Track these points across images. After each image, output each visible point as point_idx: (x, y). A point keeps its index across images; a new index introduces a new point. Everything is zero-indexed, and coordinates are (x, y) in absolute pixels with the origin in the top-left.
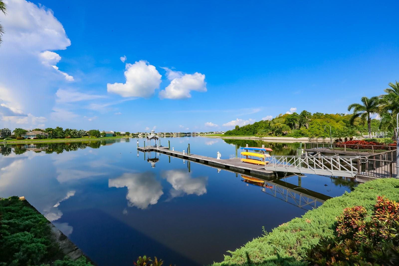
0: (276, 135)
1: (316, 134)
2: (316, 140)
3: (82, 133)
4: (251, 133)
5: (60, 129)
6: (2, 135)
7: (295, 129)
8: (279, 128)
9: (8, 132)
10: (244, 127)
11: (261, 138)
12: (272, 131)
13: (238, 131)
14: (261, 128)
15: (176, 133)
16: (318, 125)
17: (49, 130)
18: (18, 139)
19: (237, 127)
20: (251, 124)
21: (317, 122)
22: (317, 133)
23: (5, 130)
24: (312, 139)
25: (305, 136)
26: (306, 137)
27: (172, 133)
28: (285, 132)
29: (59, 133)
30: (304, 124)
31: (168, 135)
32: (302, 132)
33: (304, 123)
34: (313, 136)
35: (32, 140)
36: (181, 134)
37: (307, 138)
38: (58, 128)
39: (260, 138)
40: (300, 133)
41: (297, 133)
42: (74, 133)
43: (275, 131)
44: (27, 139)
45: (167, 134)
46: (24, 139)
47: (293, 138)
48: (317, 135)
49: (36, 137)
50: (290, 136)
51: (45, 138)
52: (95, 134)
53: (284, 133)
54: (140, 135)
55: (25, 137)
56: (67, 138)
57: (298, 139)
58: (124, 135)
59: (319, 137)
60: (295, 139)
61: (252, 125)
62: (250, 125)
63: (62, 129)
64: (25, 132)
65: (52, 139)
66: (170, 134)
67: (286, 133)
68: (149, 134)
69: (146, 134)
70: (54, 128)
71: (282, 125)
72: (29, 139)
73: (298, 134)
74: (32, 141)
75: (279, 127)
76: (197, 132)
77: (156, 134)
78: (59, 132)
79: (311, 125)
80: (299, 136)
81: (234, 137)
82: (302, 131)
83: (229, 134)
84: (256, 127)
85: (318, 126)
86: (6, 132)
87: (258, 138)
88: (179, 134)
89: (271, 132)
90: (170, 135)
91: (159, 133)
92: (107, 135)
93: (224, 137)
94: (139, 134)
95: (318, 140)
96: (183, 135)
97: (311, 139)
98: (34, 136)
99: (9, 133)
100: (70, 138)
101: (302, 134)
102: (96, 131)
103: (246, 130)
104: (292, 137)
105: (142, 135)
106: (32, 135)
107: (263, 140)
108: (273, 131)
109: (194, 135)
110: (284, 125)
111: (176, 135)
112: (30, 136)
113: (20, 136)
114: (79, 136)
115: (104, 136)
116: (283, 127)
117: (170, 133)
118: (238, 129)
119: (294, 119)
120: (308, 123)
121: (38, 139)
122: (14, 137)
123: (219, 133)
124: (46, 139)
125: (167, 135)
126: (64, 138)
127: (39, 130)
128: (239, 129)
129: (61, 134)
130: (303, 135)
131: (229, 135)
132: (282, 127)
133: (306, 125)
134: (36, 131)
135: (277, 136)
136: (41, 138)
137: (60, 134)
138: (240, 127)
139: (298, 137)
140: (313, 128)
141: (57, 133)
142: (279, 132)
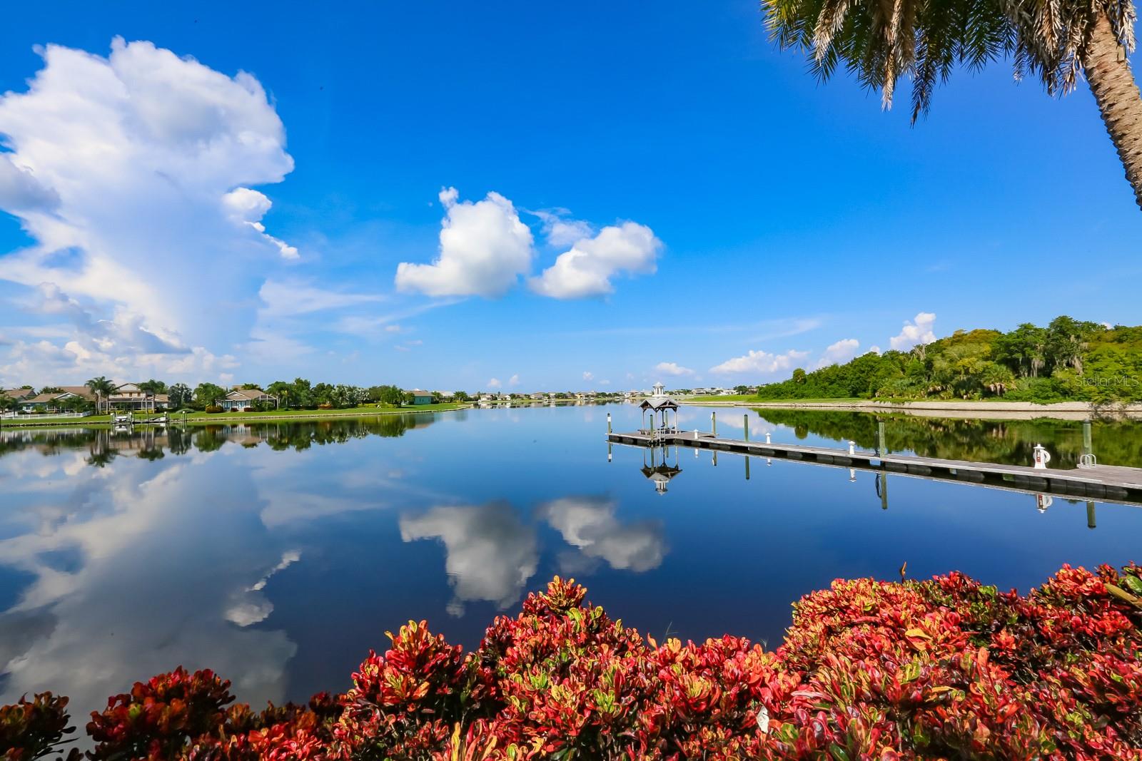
0: (957, 396)
1: (1119, 390)
2: (1120, 412)
3: (358, 395)
4: (843, 391)
5: (304, 385)
6: (173, 400)
7: (1029, 375)
8: (972, 374)
9: (186, 394)
10: (819, 373)
11: (901, 406)
12: (940, 383)
13: (802, 384)
14: (890, 374)
15: (584, 393)
16: (1116, 361)
17: (279, 388)
18: (210, 412)
19: (798, 374)
20: (840, 365)
21: (1114, 353)
22: (1125, 389)
23: (179, 389)
24: (1104, 407)
25: (1076, 397)
26: (1079, 400)
27: (573, 395)
28: (995, 387)
29: (305, 396)
30: (1065, 361)
31: (563, 400)
32: (1066, 385)
33: (1064, 356)
34: (1108, 398)
35: (241, 414)
36: (598, 395)
37: (1085, 405)
38: (298, 381)
39: (897, 406)
40: (1055, 389)
41: (1043, 388)
42: (341, 394)
43: (954, 382)
44: (229, 412)
45: (557, 396)
46: (222, 410)
47: (1029, 403)
48: (1124, 394)
49: (249, 407)
50: (1017, 399)
51: (272, 408)
52: (392, 398)
53: (989, 388)
54: (483, 399)
55: (224, 405)
56: (324, 408)
57: (1050, 407)
58: (451, 400)
59: (1132, 399)
60: (1038, 407)
61: (843, 367)
62: (837, 367)
63: (309, 384)
64: (222, 395)
65: (287, 410)
66: (567, 398)
67: (999, 387)
68: (507, 396)
69: (501, 396)
70: (290, 381)
71: (980, 365)
72: (234, 410)
73: (1047, 391)
74: (240, 417)
75: (971, 371)
76: (643, 391)
77: (529, 396)
78: (303, 393)
79: (1091, 361)
80: (1052, 397)
81: (798, 404)
82: (1062, 382)
83: (776, 394)
84: (863, 372)
85: (1120, 367)
86: (182, 392)
87: (889, 404)
88: (593, 396)
89: (938, 385)
90: (567, 400)
91: (535, 394)
92: (417, 401)
93: (763, 404)
94: (480, 398)
95: (1127, 409)
96: (604, 399)
97: (1098, 407)
98: (246, 402)
99: (188, 396)
100: (329, 408)
101: (1063, 390)
102: (394, 388)
103: (827, 383)
104: (1027, 401)
105: (488, 399)
106: (241, 402)
107: (907, 412)
108: (944, 382)
109: (634, 398)
110: (989, 363)
111: (584, 398)
112: (236, 403)
113: (214, 404)
114: (353, 404)
115: (411, 403)
116: (984, 371)
117: (568, 395)
118: (802, 379)
119: (1027, 345)
120: (1079, 358)
121: (255, 411)
122: (198, 408)
123: (707, 393)
124: (273, 412)
125: (558, 400)
126: (314, 407)
127: (253, 387)
128: (805, 381)
129: (310, 399)
130: (1067, 394)
131: (774, 398)
132: (981, 369)
133: (1073, 362)
134: (245, 389)
135: (962, 397)
136: (261, 409)
137: (307, 397)
138: (807, 373)
139: (1048, 401)
140: (1100, 370)
141: (299, 395)
142: (971, 386)
